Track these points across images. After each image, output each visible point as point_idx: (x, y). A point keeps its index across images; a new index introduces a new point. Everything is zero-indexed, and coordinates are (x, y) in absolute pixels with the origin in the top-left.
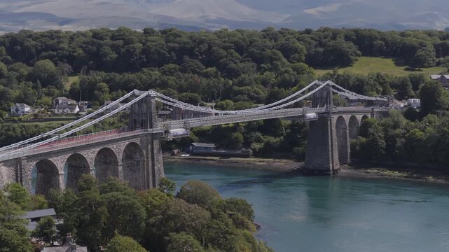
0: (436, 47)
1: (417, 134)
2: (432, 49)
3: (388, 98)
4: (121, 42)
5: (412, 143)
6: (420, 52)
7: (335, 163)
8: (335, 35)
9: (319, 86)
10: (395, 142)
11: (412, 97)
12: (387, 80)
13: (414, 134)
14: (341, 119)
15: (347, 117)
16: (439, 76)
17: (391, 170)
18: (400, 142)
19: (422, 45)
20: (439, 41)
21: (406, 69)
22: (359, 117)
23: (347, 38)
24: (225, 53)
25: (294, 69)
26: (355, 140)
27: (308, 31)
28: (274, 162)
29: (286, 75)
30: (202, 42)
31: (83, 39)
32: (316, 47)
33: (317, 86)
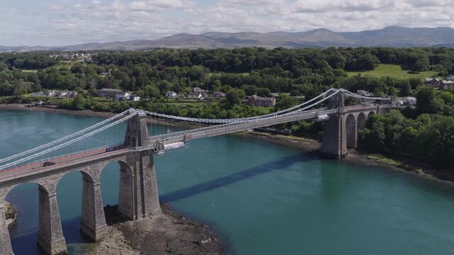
0: (430, 58)
1: (412, 131)
2: (427, 59)
3: (391, 98)
4: (245, 55)
5: (406, 138)
6: (419, 62)
7: (343, 149)
8: (365, 51)
9: (334, 92)
10: (393, 135)
11: (411, 95)
12: (394, 81)
13: (408, 131)
14: (351, 117)
15: (356, 115)
16: (432, 79)
17: (387, 158)
18: (396, 136)
19: (420, 57)
20: (432, 55)
21: (409, 73)
22: (366, 113)
23: (373, 53)
24: (298, 61)
25: (334, 72)
26: (362, 131)
27: (349, 49)
28: (304, 141)
29: (328, 77)
30: (287, 55)
31: (227, 53)
32: (353, 58)
33: (332, 92)
